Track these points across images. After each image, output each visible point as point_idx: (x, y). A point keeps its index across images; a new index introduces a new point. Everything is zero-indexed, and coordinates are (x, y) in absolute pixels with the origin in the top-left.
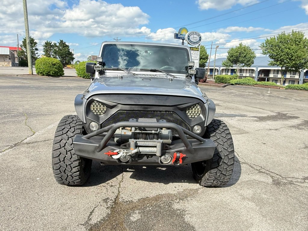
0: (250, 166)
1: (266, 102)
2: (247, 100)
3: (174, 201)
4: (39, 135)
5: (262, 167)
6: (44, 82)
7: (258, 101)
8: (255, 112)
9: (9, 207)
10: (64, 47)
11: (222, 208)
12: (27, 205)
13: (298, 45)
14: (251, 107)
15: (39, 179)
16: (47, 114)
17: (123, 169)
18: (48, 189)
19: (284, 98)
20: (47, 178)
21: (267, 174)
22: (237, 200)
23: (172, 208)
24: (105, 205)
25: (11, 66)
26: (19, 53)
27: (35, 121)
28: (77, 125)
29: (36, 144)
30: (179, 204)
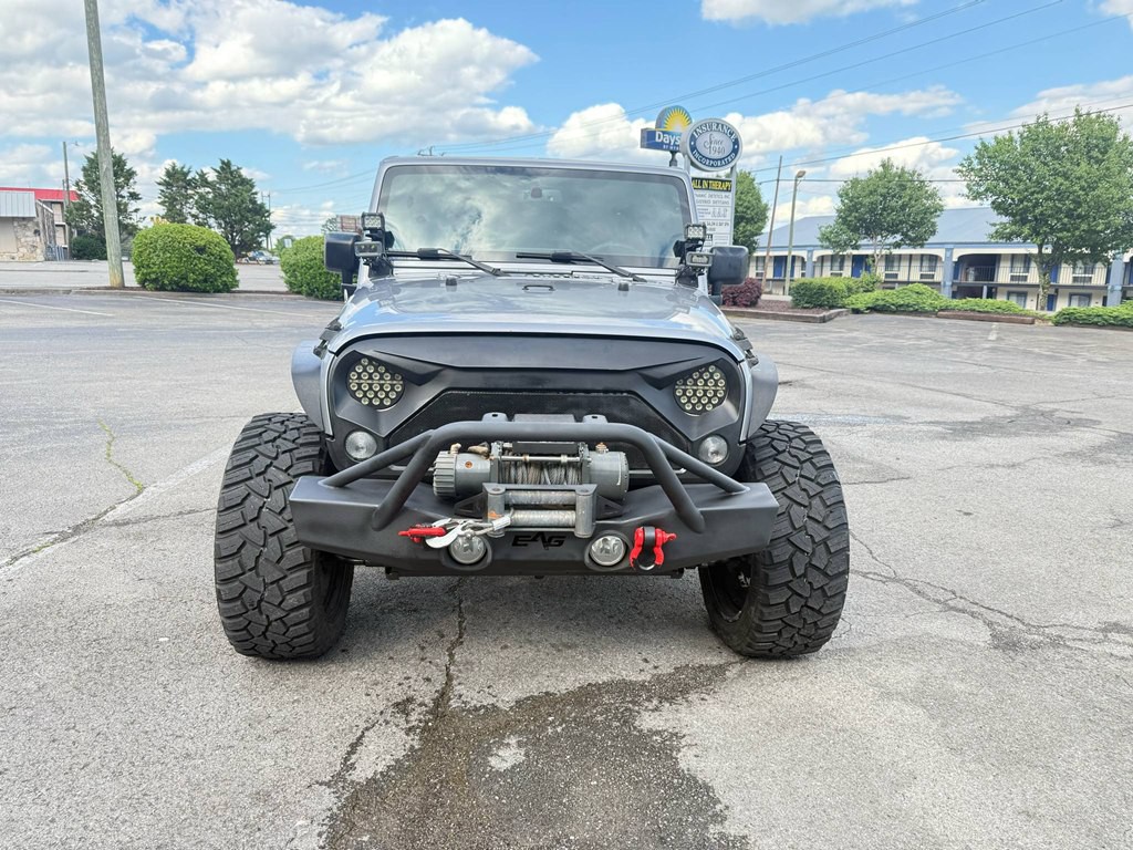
0: (914, 589)
1: (981, 371)
2: (908, 364)
3: (640, 705)
4: (158, 495)
5: (954, 593)
6: (167, 313)
7: (951, 368)
8: (937, 407)
9: (68, 729)
10: (234, 185)
11: (808, 726)
12: (132, 723)
13: (1099, 162)
14: (924, 388)
15: (167, 639)
16: (185, 422)
17: (461, 602)
18: (201, 673)
19: (1047, 356)
20: (193, 638)
21: (972, 614)
22: (861, 702)
23: (635, 728)
24: (402, 721)
25: (41, 258)
26: (70, 212)
27: (143, 449)
28: (302, 445)
29: (149, 525)
30: (657, 713)
